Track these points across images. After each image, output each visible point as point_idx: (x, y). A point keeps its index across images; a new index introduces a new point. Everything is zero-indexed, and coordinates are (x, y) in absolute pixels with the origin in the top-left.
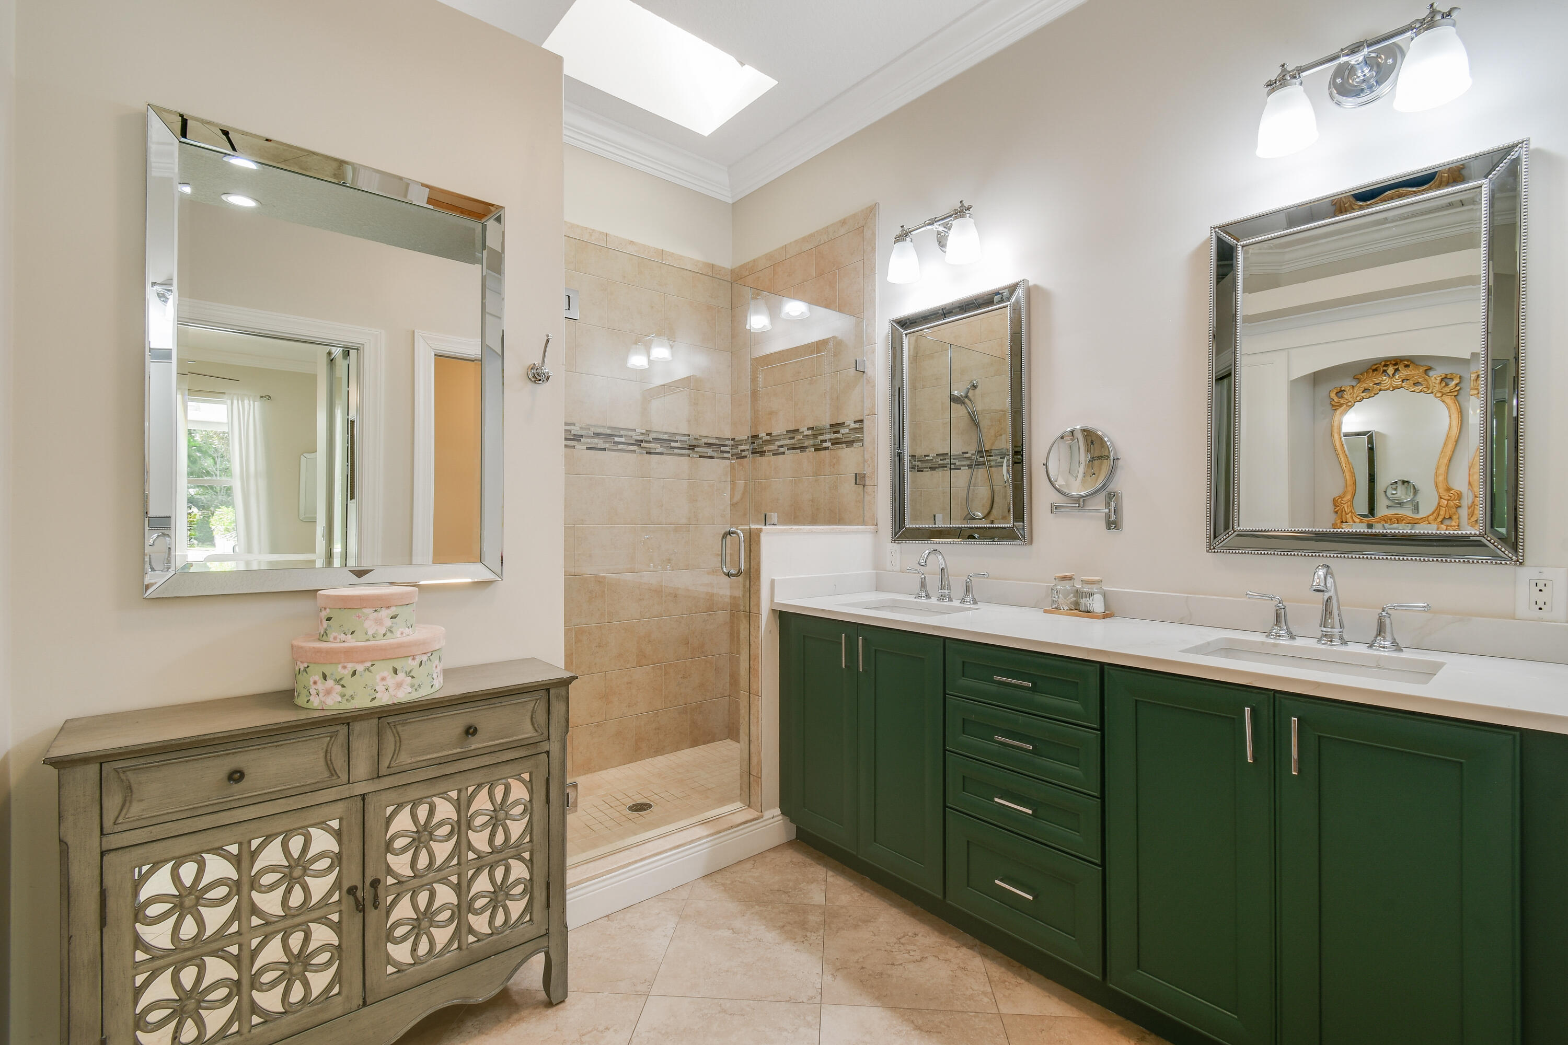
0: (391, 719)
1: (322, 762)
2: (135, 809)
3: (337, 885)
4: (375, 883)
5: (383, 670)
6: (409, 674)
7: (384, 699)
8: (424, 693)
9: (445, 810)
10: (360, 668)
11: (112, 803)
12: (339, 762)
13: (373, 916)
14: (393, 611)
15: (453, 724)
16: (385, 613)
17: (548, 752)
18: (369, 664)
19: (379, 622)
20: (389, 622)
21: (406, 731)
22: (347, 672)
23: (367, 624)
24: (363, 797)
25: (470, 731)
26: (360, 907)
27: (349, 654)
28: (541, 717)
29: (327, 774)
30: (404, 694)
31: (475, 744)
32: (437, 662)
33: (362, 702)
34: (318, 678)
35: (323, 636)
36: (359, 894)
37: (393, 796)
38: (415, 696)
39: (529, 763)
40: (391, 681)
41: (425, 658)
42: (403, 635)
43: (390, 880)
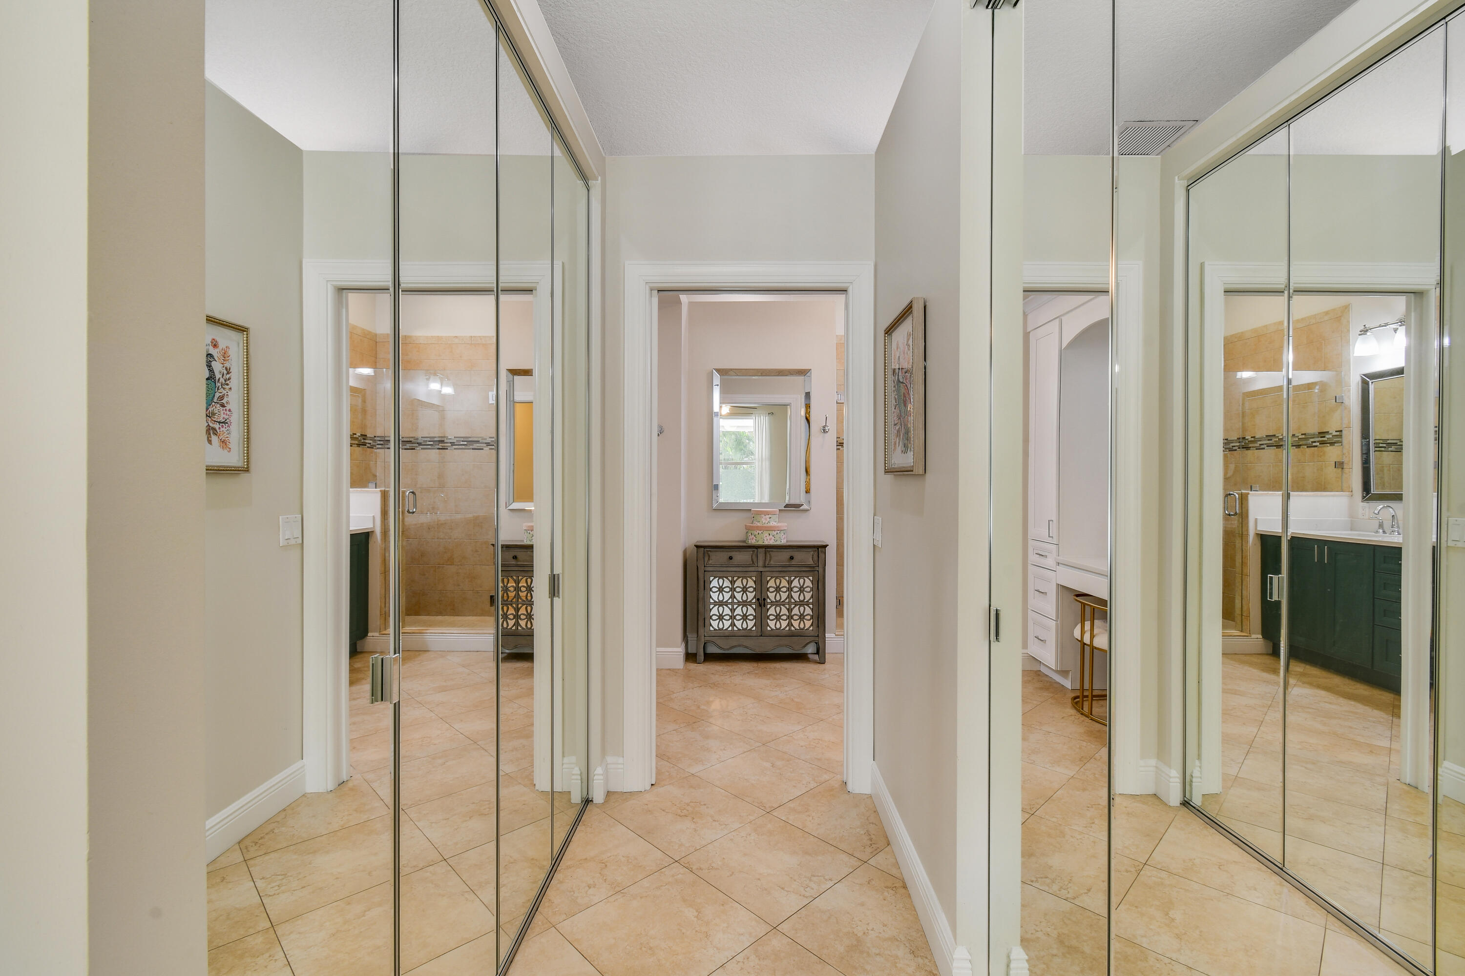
0: (768, 550)
1: (751, 559)
2: (710, 562)
3: (755, 597)
4: (764, 599)
5: (766, 534)
6: (773, 536)
7: (766, 543)
8: (778, 543)
9: (784, 583)
10: (760, 532)
11: (706, 559)
12: (755, 560)
13: (764, 609)
14: (770, 516)
15: (786, 555)
16: (768, 516)
17: (818, 571)
18: (762, 531)
19: (766, 519)
20: (768, 520)
21: (773, 554)
22: (757, 533)
23: (763, 519)
24: (761, 572)
25: (792, 558)
26: (761, 606)
27: (758, 528)
28: (816, 558)
29: (752, 563)
30: (772, 542)
31: (793, 562)
32: (783, 534)
33: (760, 543)
34: (750, 534)
35: (752, 523)
36: (760, 601)
37: (768, 573)
38: (775, 543)
39: (811, 573)
40: (768, 538)
41: (778, 532)
42: (773, 523)
43: (769, 601)
